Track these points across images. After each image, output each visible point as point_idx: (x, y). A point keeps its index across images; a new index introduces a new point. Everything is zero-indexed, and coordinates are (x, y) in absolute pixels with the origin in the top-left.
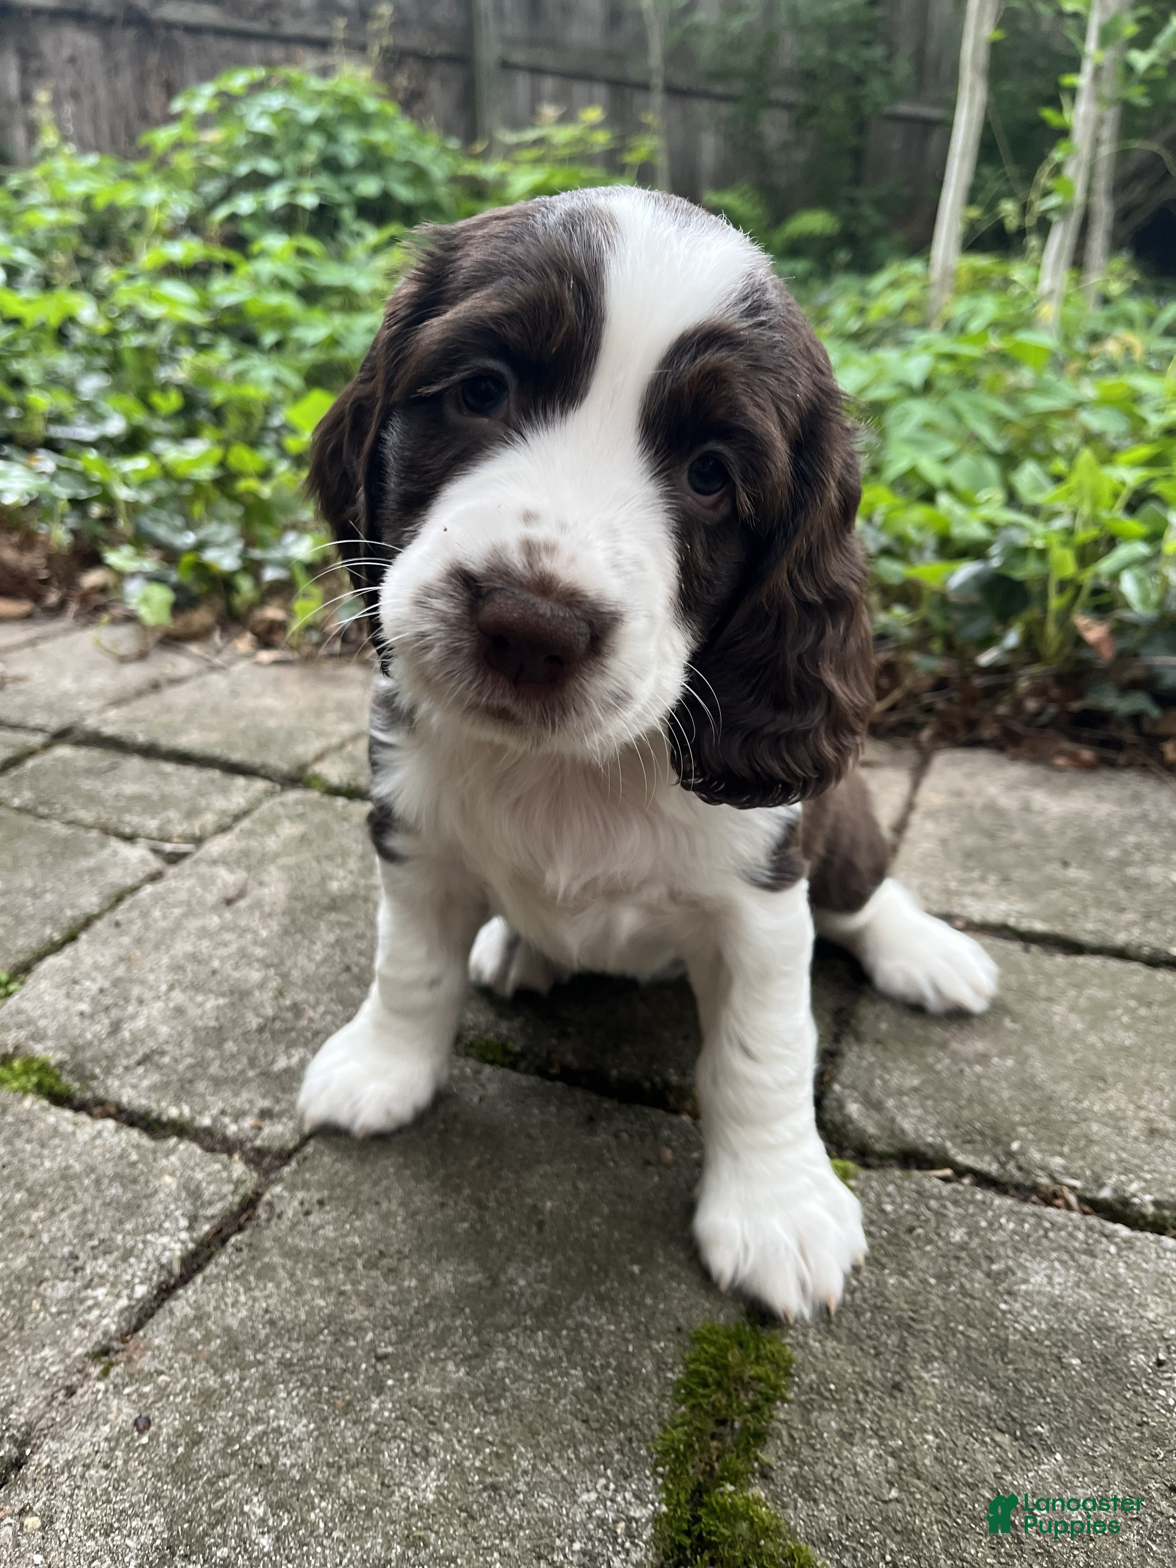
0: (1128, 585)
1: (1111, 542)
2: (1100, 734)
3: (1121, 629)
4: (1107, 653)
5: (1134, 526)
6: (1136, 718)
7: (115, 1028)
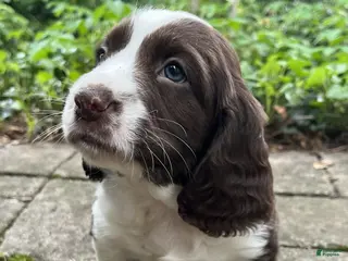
0: (288, 96)
1: (282, 84)
2: (282, 141)
3: (288, 109)
4: (284, 116)
5: (287, 78)
6: (291, 136)
7: (40, 245)
